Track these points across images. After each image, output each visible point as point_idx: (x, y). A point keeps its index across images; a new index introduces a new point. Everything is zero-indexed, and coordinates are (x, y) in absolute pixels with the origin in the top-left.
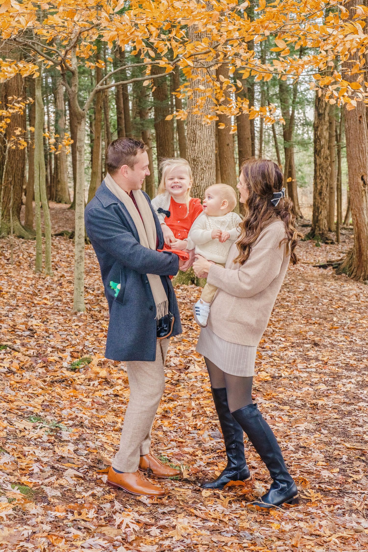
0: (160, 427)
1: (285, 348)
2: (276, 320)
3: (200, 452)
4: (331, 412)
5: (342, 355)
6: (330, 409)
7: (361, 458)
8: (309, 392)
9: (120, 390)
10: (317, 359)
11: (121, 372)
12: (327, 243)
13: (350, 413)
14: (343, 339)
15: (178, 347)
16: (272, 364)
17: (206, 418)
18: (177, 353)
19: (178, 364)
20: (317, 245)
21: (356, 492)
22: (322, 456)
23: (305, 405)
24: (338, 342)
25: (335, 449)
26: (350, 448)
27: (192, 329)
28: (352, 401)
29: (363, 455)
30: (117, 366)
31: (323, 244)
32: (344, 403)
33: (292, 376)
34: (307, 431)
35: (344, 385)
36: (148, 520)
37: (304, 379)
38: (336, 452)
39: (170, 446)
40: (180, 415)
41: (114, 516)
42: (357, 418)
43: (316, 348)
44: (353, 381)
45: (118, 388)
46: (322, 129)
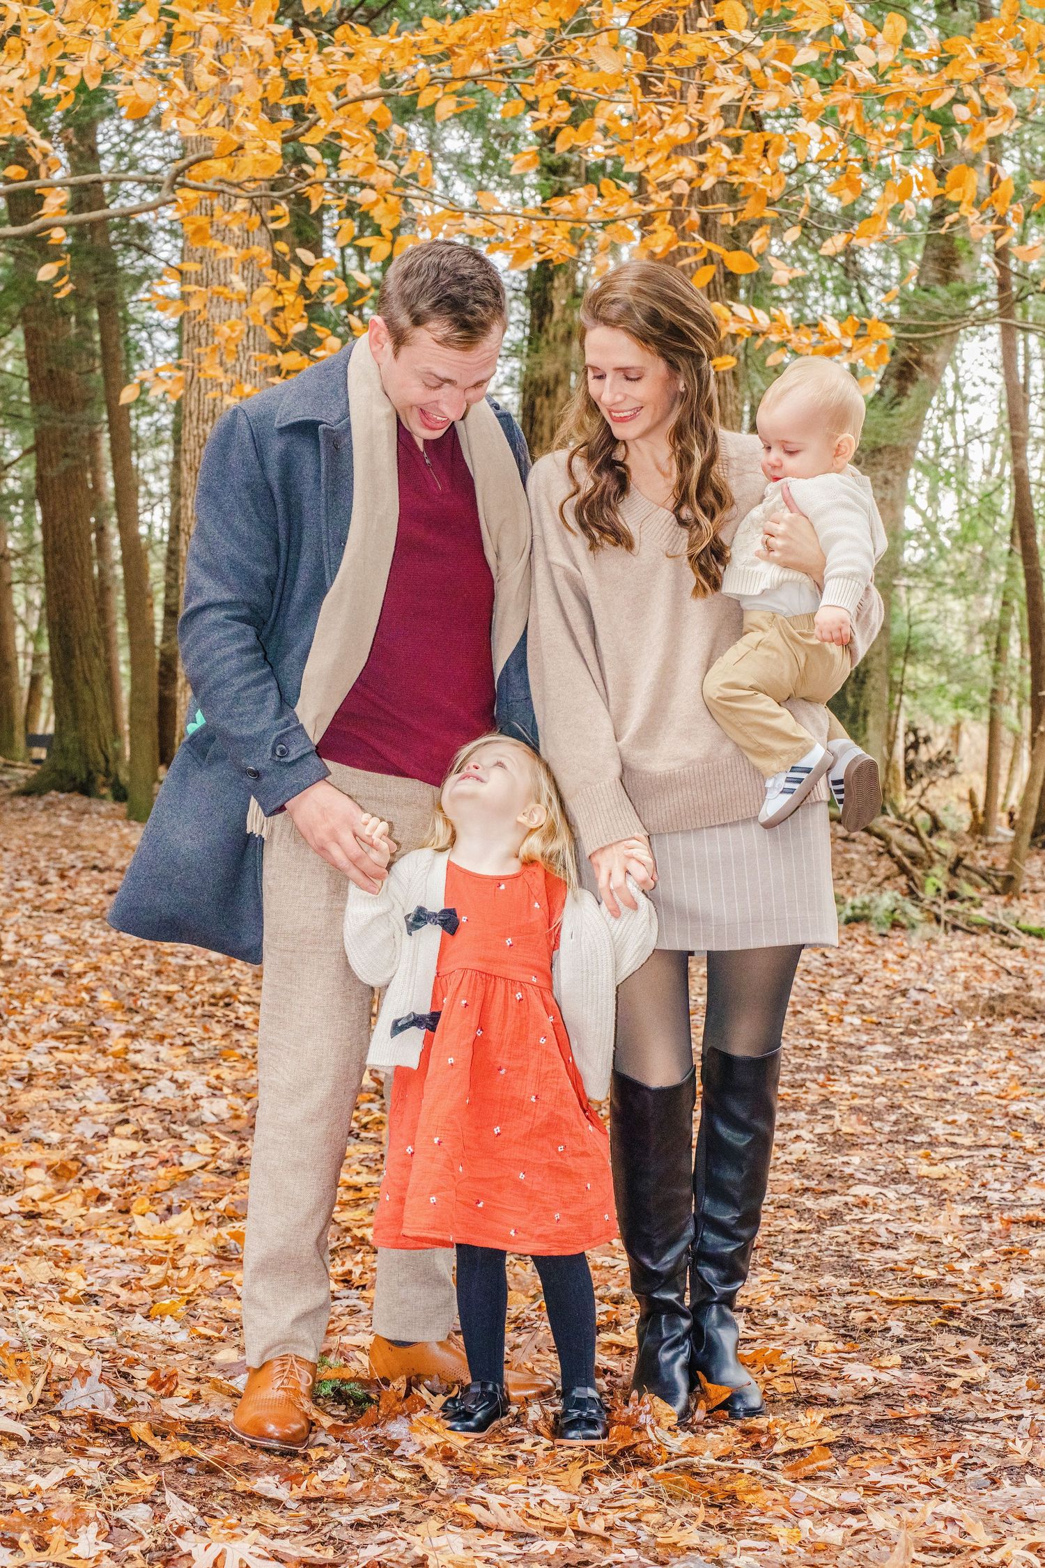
7: (948, 1323)
9: (43, 1200)
11: (34, 1146)
13: (835, 1216)
15: (215, 1072)
18: (215, 1088)
19: (226, 1115)
21: (993, 1416)
22: (817, 1327)
25: (848, 1308)
26: (897, 1302)
27: (243, 1027)
28: (827, 1185)
29: (949, 1315)
30: (16, 1131)
32: (805, 1190)
36: (310, 1552)
38: (858, 1315)
41: (179, 1541)
42: (866, 1228)
44: (803, 1134)
45: (35, 1192)
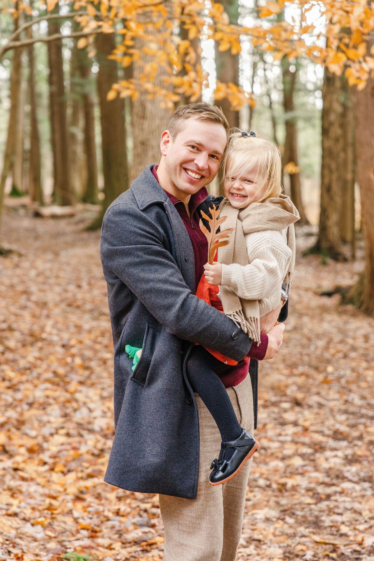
0: (70, 512)
3: (120, 544)
4: (303, 495)
5: (331, 418)
6: (303, 491)
8: (278, 467)
10: (295, 424)
12: (337, 260)
13: (328, 497)
17: (133, 501)
22: (281, 551)
23: (269, 486)
24: (328, 400)
25: (299, 543)
26: (319, 542)
28: (335, 481)
29: (334, 551)
31: (332, 262)
34: (267, 520)
35: (327, 459)
37: (273, 451)
38: (300, 547)
39: (79, 536)
40: (98, 497)
42: (336, 504)
43: (297, 409)
44: (340, 454)
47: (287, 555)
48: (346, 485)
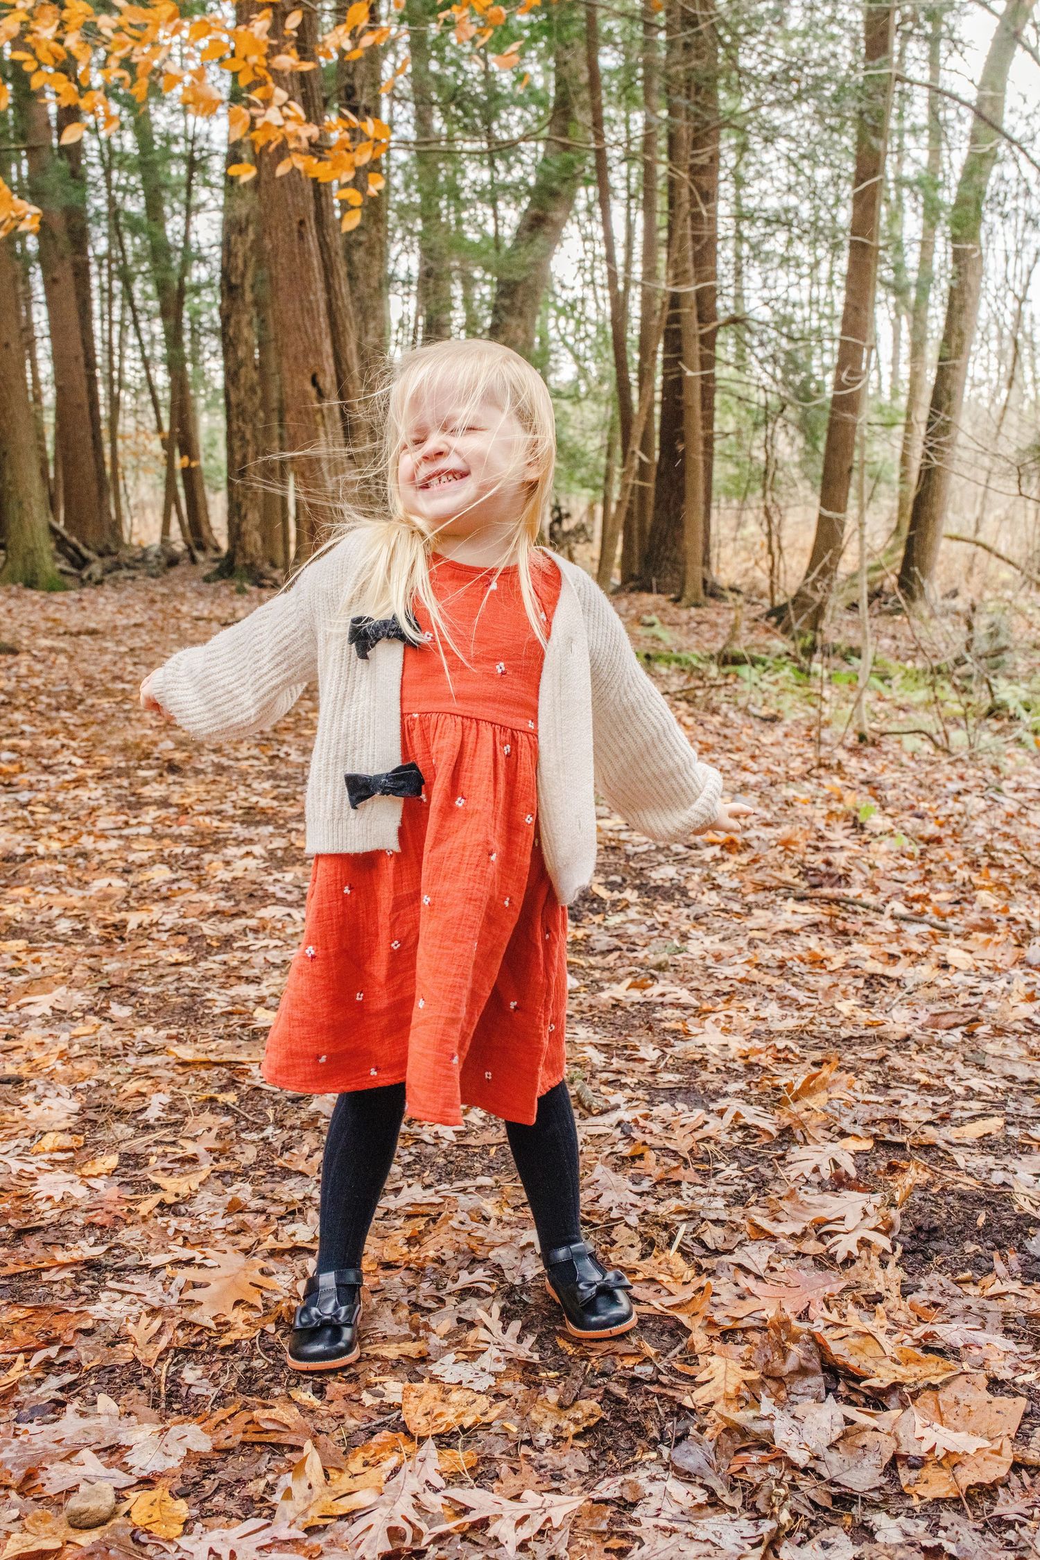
1: (79, 782)
2: (79, 722)
4: (164, 946)
5: (241, 788)
6: (164, 937)
7: (222, 1098)
8: (110, 890)
10: (164, 803)
12: (262, 586)
14: (255, 752)
16: (20, 824)
20: (241, 591)
23: (78, 933)
24: (238, 760)
31: (254, 589)
32: (217, 912)
33: (70, 852)
34: (57, 1016)
35: (228, 863)
37: (105, 857)
42: (246, 956)
43: (171, 778)
44: (257, 850)
46: (238, 323)
47: (91, 1115)
48: (271, 912)
